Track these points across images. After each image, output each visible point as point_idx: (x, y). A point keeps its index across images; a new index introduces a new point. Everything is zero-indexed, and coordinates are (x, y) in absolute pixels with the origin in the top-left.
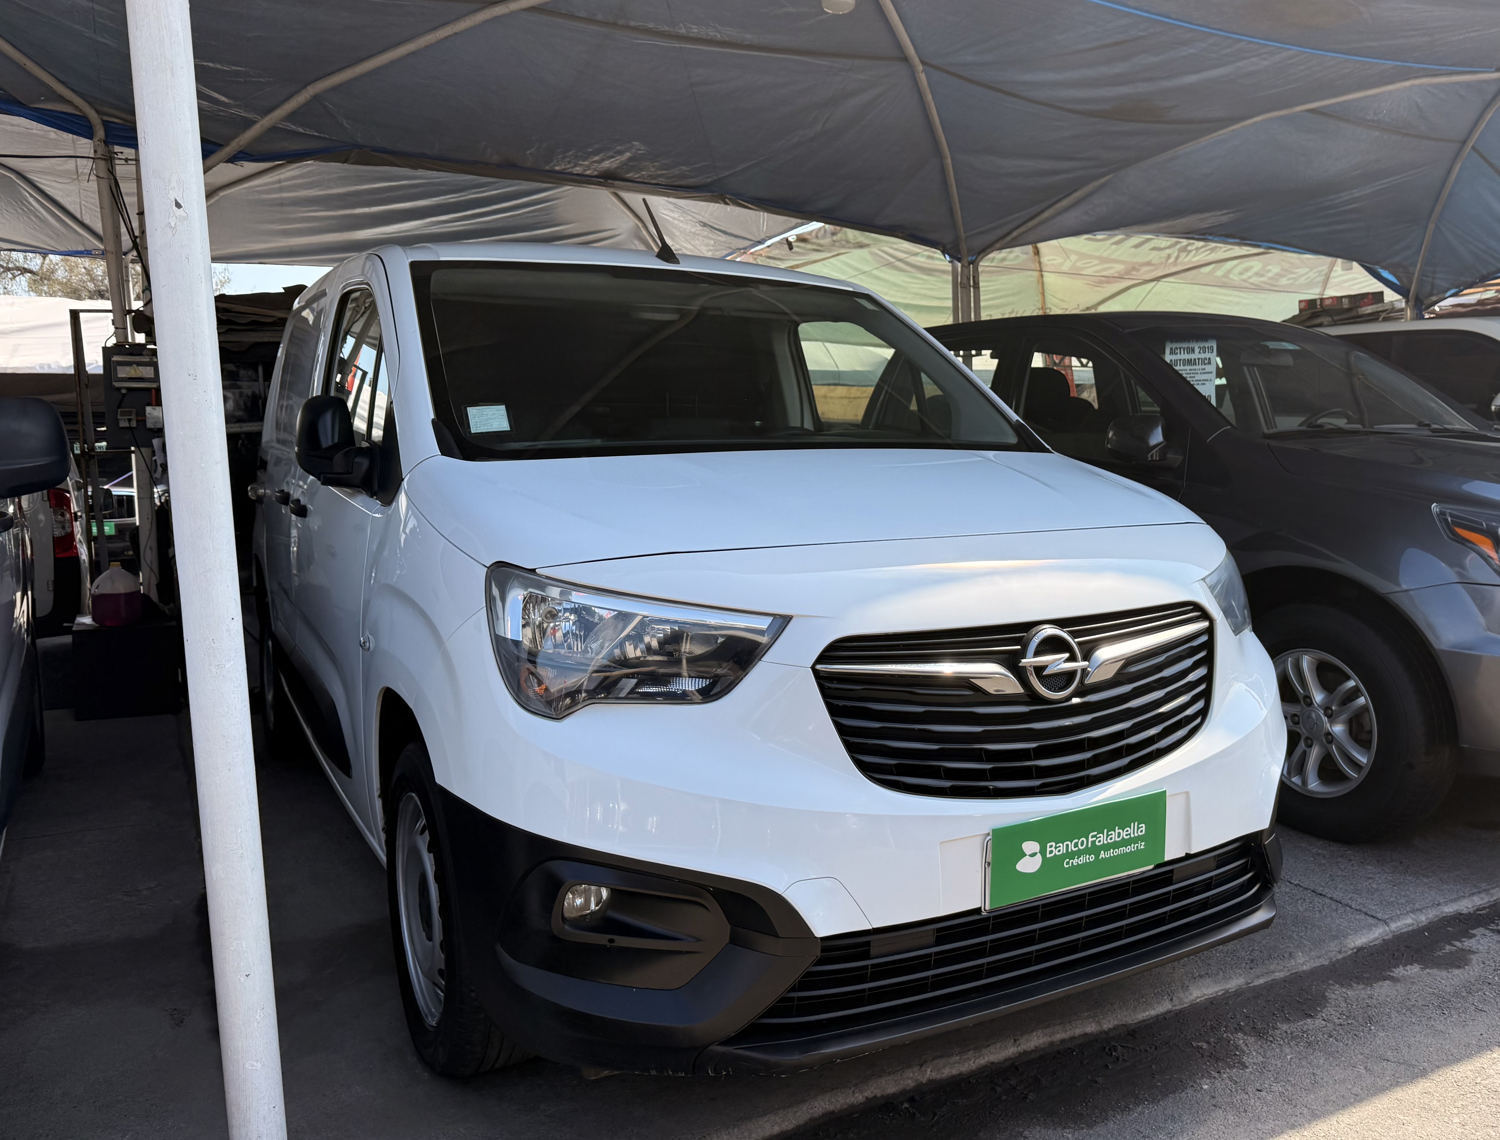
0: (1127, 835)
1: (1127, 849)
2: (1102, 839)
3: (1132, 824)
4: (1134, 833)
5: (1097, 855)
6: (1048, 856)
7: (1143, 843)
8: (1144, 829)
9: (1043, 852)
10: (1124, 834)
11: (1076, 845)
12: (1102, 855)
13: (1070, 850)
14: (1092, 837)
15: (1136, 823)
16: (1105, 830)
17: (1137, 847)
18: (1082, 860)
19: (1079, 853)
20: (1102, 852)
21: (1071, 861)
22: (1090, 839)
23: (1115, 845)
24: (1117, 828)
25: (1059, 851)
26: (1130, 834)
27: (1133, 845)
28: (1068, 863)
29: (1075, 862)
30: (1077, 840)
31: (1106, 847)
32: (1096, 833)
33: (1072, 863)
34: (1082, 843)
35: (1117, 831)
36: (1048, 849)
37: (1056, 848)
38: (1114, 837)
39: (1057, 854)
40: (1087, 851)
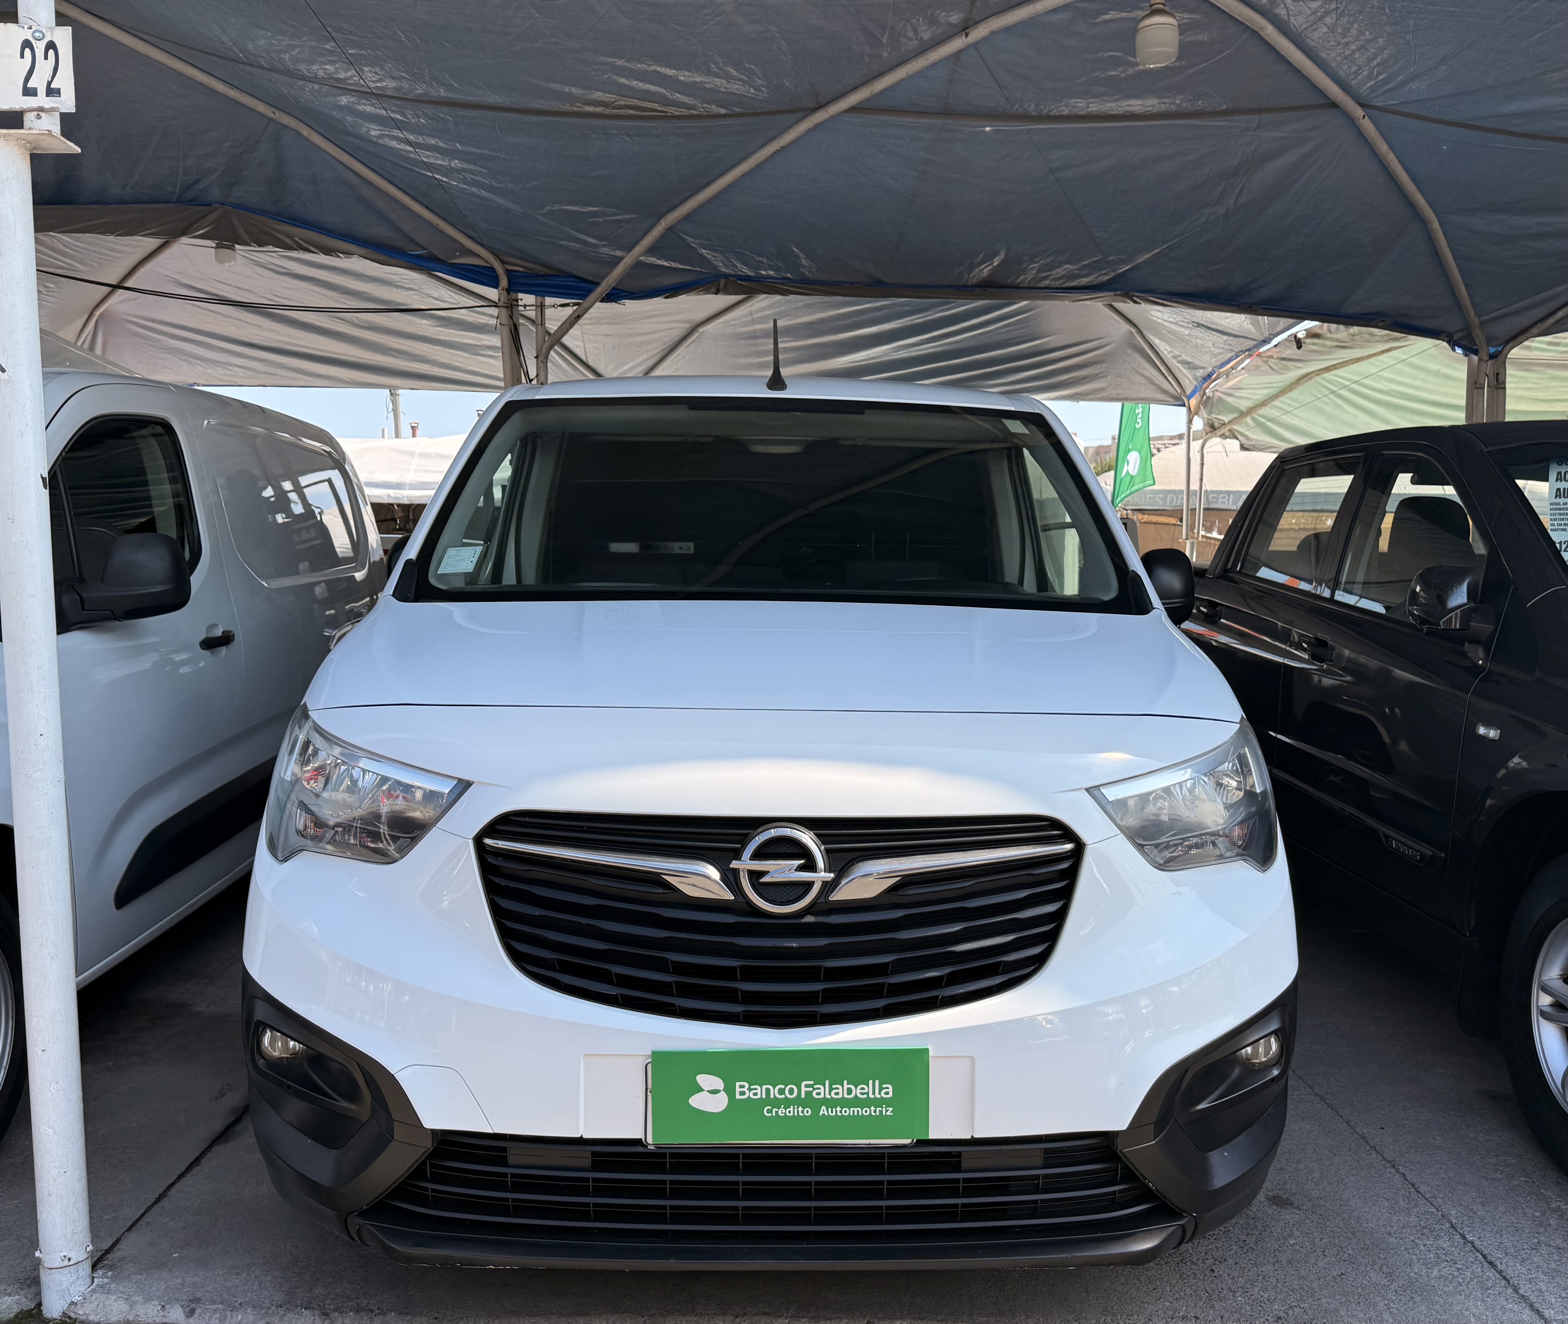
0: (861, 1094)
1: (866, 1111)
2: (822, 1091)
3: (871, 1082)
4: (874, 1093)
5: (816, 1110)
6: (738, 1097)
7: (891, 1109)
8: (890, 1090)
9: (729, 1090)
10: (857, 1091)
11: (781, 1092)
12: (823, 1111)
13: (772, 1096)
14: (806, 1086)
15: (877, 1082)
16: (827, 1082)
17: (881, 1112)
18: (791, 1111)
19: (787, 1103)
20: (824, 1108)
21: (774, 1110)
22: (803, 1089)
23: (844, 1103)
24: (845, 1082)
25: (755, 1094)
26: (867, 1093)
27: (873, 1108)
28: (769, 1111)
29: (781, 1112)
30: (783, 1087)
31: (831, 1103)
32: (812, 1082)
33: (777, 1113)
34: (790, 1091)
35: (846, 1086)
36: (738, 1090)
37: (750, 1090)
38: (841, 1091)
39: (752, 1096)
40: (798, 1102)
